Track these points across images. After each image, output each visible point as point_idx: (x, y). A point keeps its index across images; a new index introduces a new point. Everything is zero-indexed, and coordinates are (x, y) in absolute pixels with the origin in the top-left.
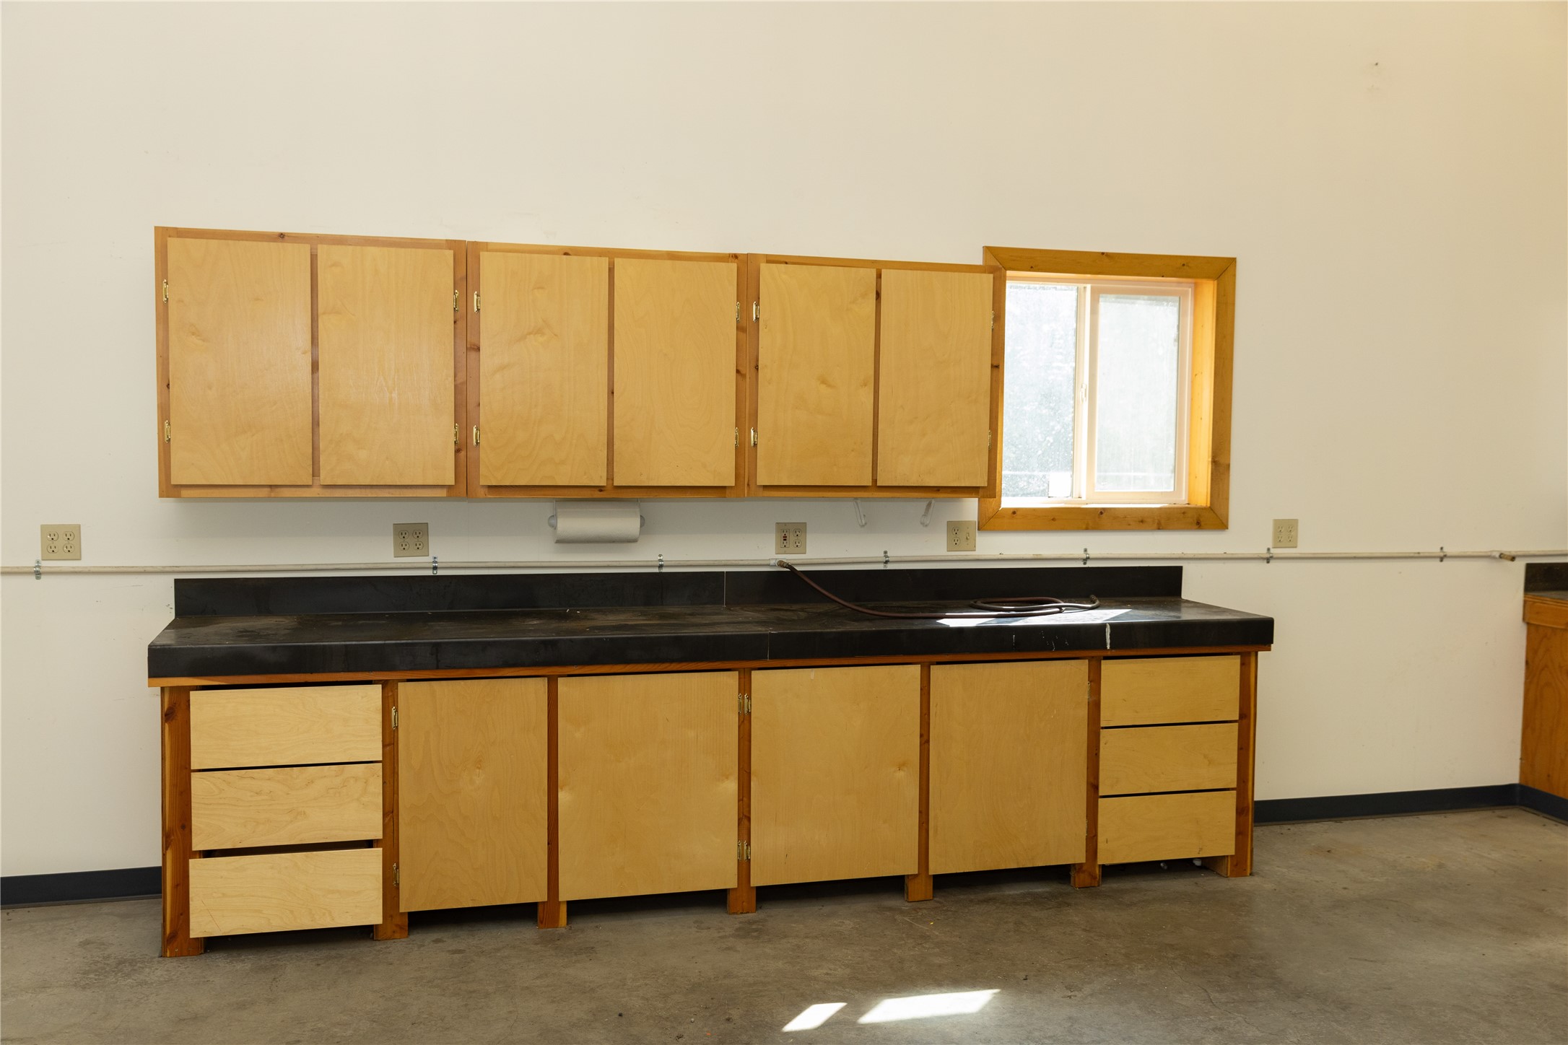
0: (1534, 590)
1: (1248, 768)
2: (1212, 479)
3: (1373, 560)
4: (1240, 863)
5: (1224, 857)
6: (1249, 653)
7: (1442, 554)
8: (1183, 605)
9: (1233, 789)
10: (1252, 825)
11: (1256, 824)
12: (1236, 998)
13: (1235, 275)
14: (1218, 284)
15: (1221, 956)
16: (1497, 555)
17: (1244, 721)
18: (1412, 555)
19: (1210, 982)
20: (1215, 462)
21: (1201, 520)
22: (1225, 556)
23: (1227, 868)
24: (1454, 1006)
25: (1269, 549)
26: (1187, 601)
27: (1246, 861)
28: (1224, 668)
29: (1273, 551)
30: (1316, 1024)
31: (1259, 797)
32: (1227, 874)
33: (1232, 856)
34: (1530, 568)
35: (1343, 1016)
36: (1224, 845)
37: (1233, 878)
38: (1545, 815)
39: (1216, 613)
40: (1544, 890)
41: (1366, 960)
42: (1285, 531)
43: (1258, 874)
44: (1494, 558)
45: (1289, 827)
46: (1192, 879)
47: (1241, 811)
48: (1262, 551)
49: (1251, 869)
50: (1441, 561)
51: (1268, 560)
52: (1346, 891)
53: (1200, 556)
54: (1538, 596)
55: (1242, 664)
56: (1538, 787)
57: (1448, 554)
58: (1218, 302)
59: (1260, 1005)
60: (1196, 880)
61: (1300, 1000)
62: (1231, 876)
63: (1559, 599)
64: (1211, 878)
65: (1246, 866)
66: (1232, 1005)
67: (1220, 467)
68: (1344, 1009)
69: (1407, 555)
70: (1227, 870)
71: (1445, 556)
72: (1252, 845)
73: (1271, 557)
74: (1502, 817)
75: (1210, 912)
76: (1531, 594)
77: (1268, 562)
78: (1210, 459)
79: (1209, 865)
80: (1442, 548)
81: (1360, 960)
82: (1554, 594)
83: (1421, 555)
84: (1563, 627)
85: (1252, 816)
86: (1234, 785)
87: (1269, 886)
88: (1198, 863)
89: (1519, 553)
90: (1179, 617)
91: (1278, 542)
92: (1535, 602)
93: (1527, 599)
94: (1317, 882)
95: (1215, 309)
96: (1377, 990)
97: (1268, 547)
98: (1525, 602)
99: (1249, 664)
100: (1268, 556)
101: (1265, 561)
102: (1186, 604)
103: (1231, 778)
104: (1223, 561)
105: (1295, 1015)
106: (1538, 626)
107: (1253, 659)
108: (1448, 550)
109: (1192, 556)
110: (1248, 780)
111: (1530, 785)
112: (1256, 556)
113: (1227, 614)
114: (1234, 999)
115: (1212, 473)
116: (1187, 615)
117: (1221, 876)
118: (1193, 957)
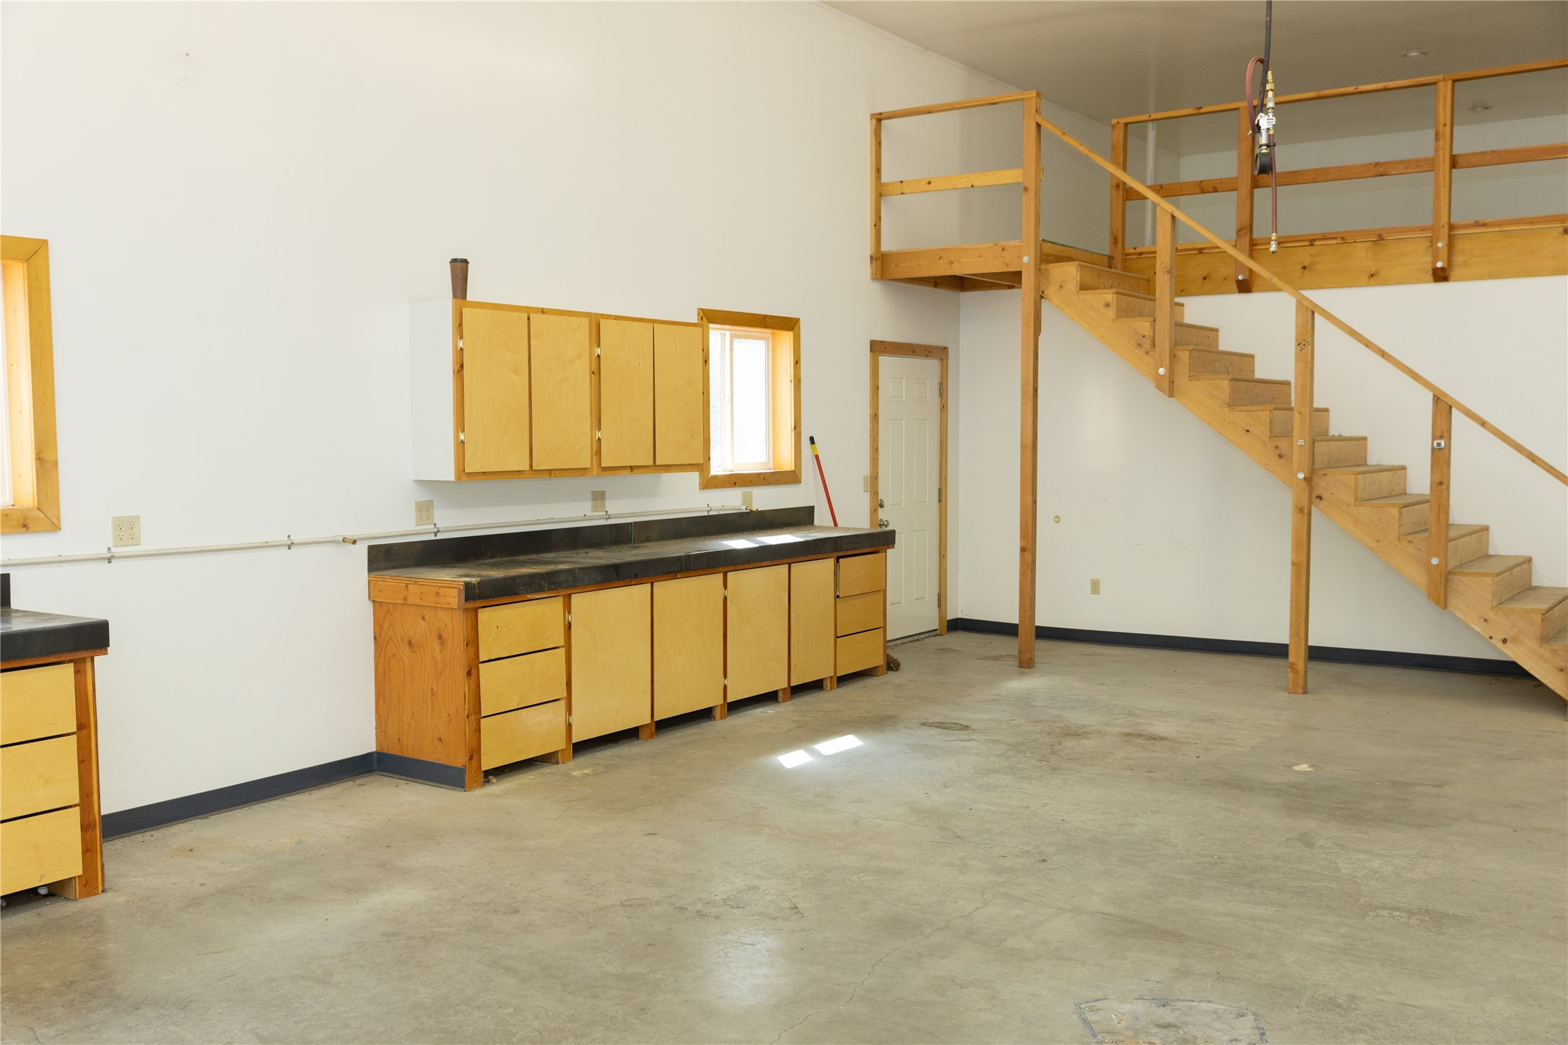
0: (377, 570)
1: (91, 781)
2: (38, 478)
3: (221, 553)
4: (91, 881)
5: (71, 879)
6: (84, 660)
7: (289, 542)
8: (13, 615)
9: (75, 806)
10: (100, 839)
11: (107, 839)
12: (66, 1028)
13: (47, 259)
14: (28, 267)
15: (57, 986)
16: (341, 540)
17: (84, 732)
18: (260, 545)
19: (39, 1018)
20: (40, 459)
21: (28, 522)
22: (60, 559)
23: (75, 890)
24: (292, 976)
25: (109, 549)
26: (17, 611)
27: (97, 879)
28: (60, 677)
29: (113, 550)
30: (152, 1031)
31: (106, 810)
32: (76, 896)
33: (79, 876)
34: (372, 549)
35: (181, 1016)
36: (71, 866)
37: (84, 899)
38: (399, 777)
39: (44, 620)
40: (388, 847)
41: (213, 953)
42: (126, 528)
43: (111, 889)
44: (338, 542)
45: (152, 833)
46: (35, 910)
47: (86, 827)
48: (103, 552)
49: (103, 885)
50: (289, 548)
51: (109, 560)
52: (203, 886)
53: (29, 561)
54: (382, 575)
55: (77, 672)
56: (391, 752)
57: (295, 542)
58: (29, 287)
59: (93, 1028)
60: (39, 910)
61: (139, 1011)
62: (81, 897)
63: (398, 576)
64: (57, 905)
65: (97, 884)
66: (61, 1037)
67: (45, 463)
68: (183, 1009)
69: (255, 545)
70: (76, 893)
71: (292, 543)
72: (102, 860)
73: (113, 557)
74: (362, 785)
75: (50, 941)
76: (374, 574)
77: (110, 562)
78: (34, 456)
79: (56, 891)
80: (289, 536)
81: (207, 954)
82: (393, 572)
83: (269, 544)
84: (402, 602)
85: (100, 830)
86: (77, 801)
87: (121, 899)
88: (43, 891)
89: (361, 537)
90: (9, 628)
91: (119, 541)
92: (378, 581)
93: (371, 579)
94: (174, 884)
95: (27, 293)
96: (220, 980)
97: (109, 546)
98: (369, 581)
99: (85, 670)
100: (109, 555)
101: (107, 561)
102: (18, 615)
103: (72, 794)
104: (57, 565)
105: (130, 1028)
106: (381, 603)
107: (89, 665)
108: (295, 538)
109: (20, 562)
110: (92, 793)
111: (385, 751)
112: (95, 557)
113: (57, 620)
114: (64, 1030)
115: (37, 471)
116: (18, 625)
117: (68, 899)
118: (23, 997)
